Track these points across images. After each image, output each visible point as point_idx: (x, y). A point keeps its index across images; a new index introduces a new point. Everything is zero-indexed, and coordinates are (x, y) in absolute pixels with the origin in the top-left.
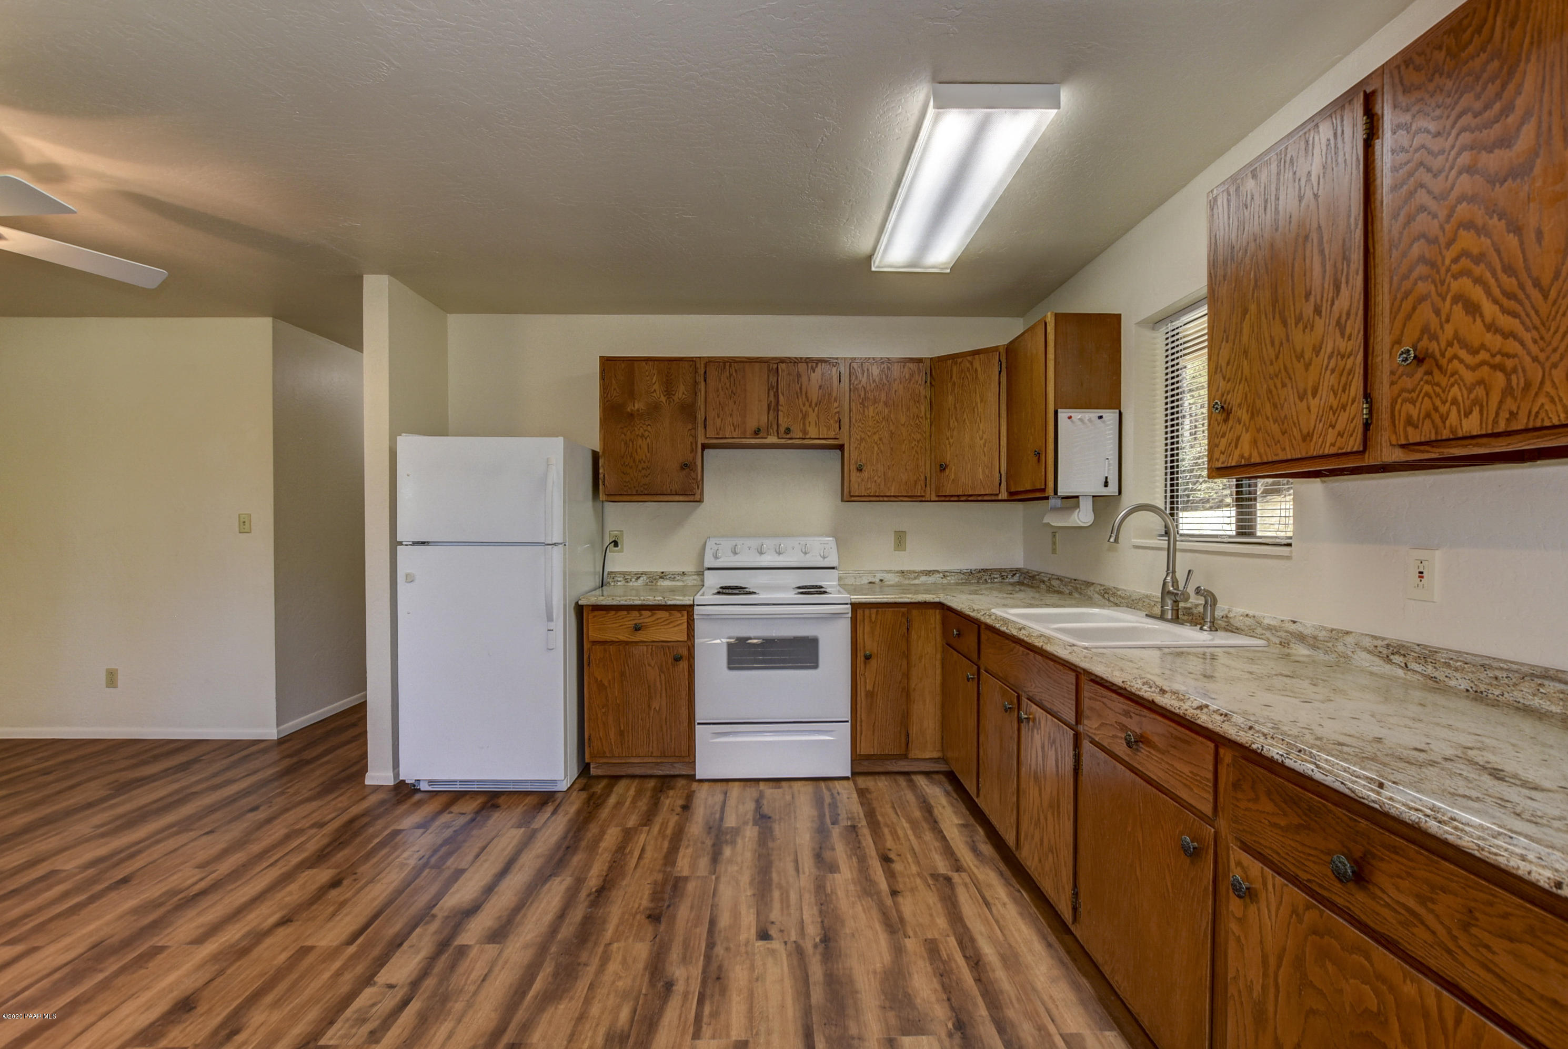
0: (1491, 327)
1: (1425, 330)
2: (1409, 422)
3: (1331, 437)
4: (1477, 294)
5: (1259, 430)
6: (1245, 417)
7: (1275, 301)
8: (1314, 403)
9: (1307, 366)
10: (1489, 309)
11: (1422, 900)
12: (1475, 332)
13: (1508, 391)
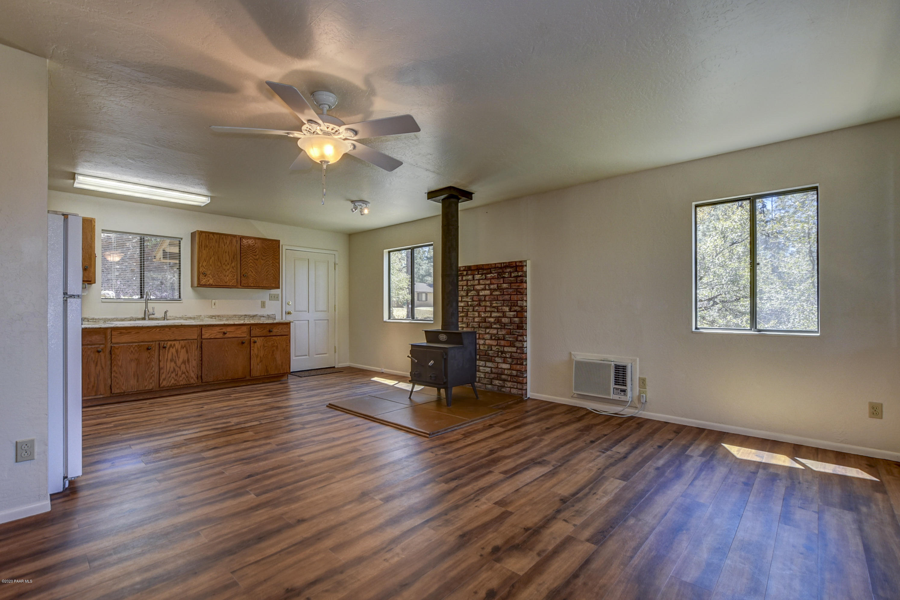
0: (254, 275)
1: (246, 273)
2: (244, 283)
3: (231, 283)
4: (253, 271)
5: (215, 280)
6: (211, 277)
7: (218, 259)
8: (228, 278)
9: (226, 272)
10: (254, 273)
11: (278, 329)
12: (252, 275)
13: (256, 282)
